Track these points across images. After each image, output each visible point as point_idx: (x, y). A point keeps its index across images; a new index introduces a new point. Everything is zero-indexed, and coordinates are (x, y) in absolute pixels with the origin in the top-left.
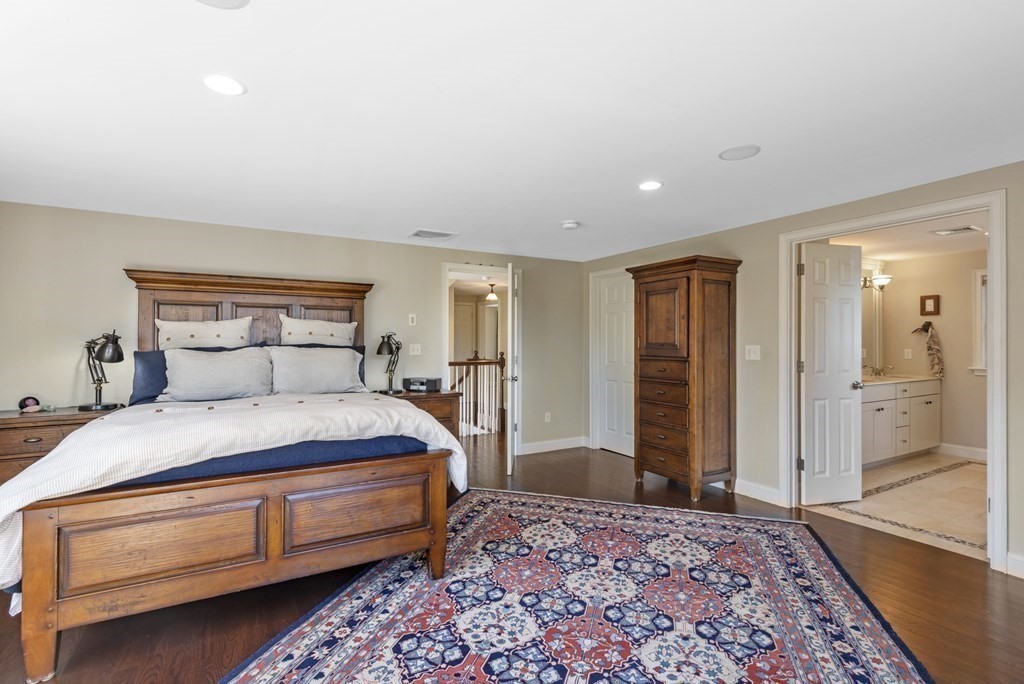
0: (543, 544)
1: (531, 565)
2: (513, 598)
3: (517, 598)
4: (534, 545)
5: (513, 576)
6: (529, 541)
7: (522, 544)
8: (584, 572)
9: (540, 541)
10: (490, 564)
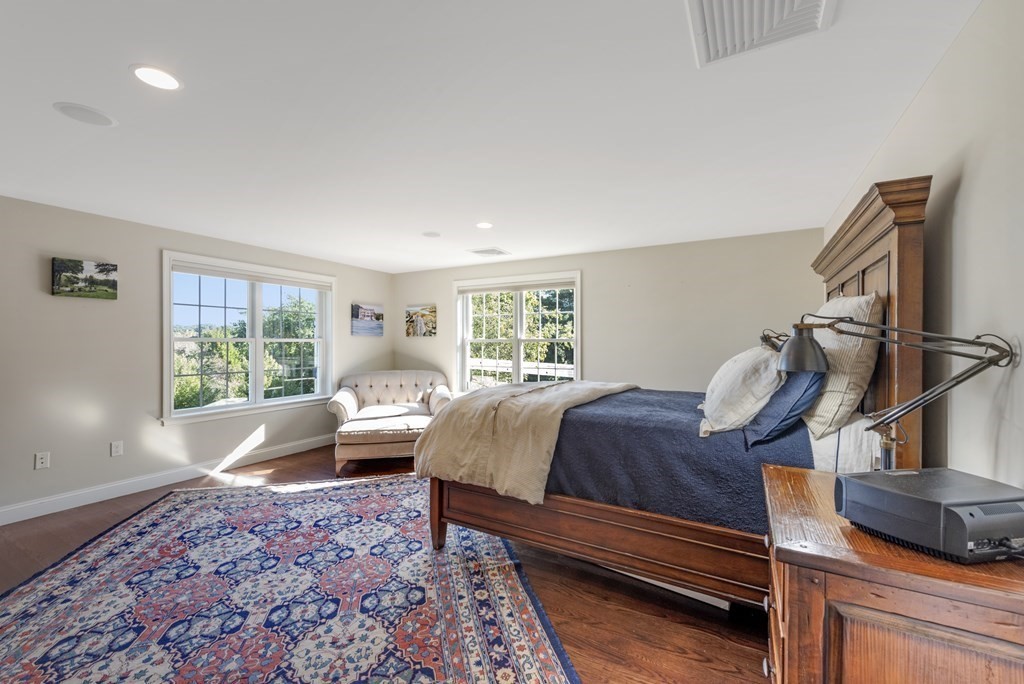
0: (347, 623)
1: (355, 587)
2: (361, 552)
3: (358, 552)
4: (361, 617)
5: (371, 568)
6: (369, 622)
7: (376, 613)
8: (290, 596)
9: (354, 628)
10: (400, 574)
